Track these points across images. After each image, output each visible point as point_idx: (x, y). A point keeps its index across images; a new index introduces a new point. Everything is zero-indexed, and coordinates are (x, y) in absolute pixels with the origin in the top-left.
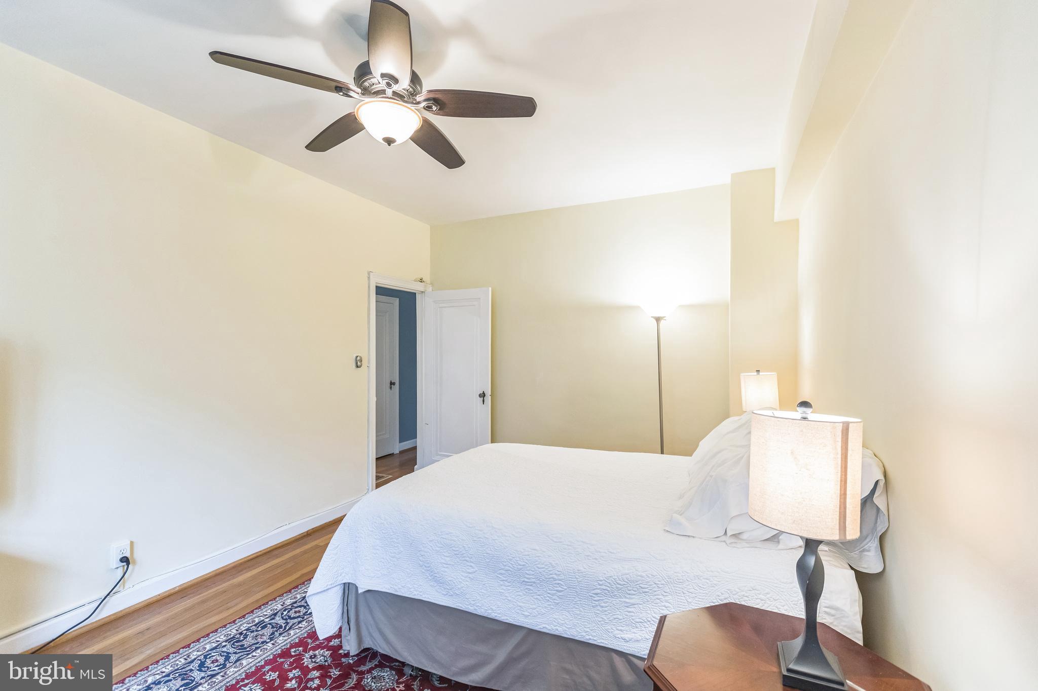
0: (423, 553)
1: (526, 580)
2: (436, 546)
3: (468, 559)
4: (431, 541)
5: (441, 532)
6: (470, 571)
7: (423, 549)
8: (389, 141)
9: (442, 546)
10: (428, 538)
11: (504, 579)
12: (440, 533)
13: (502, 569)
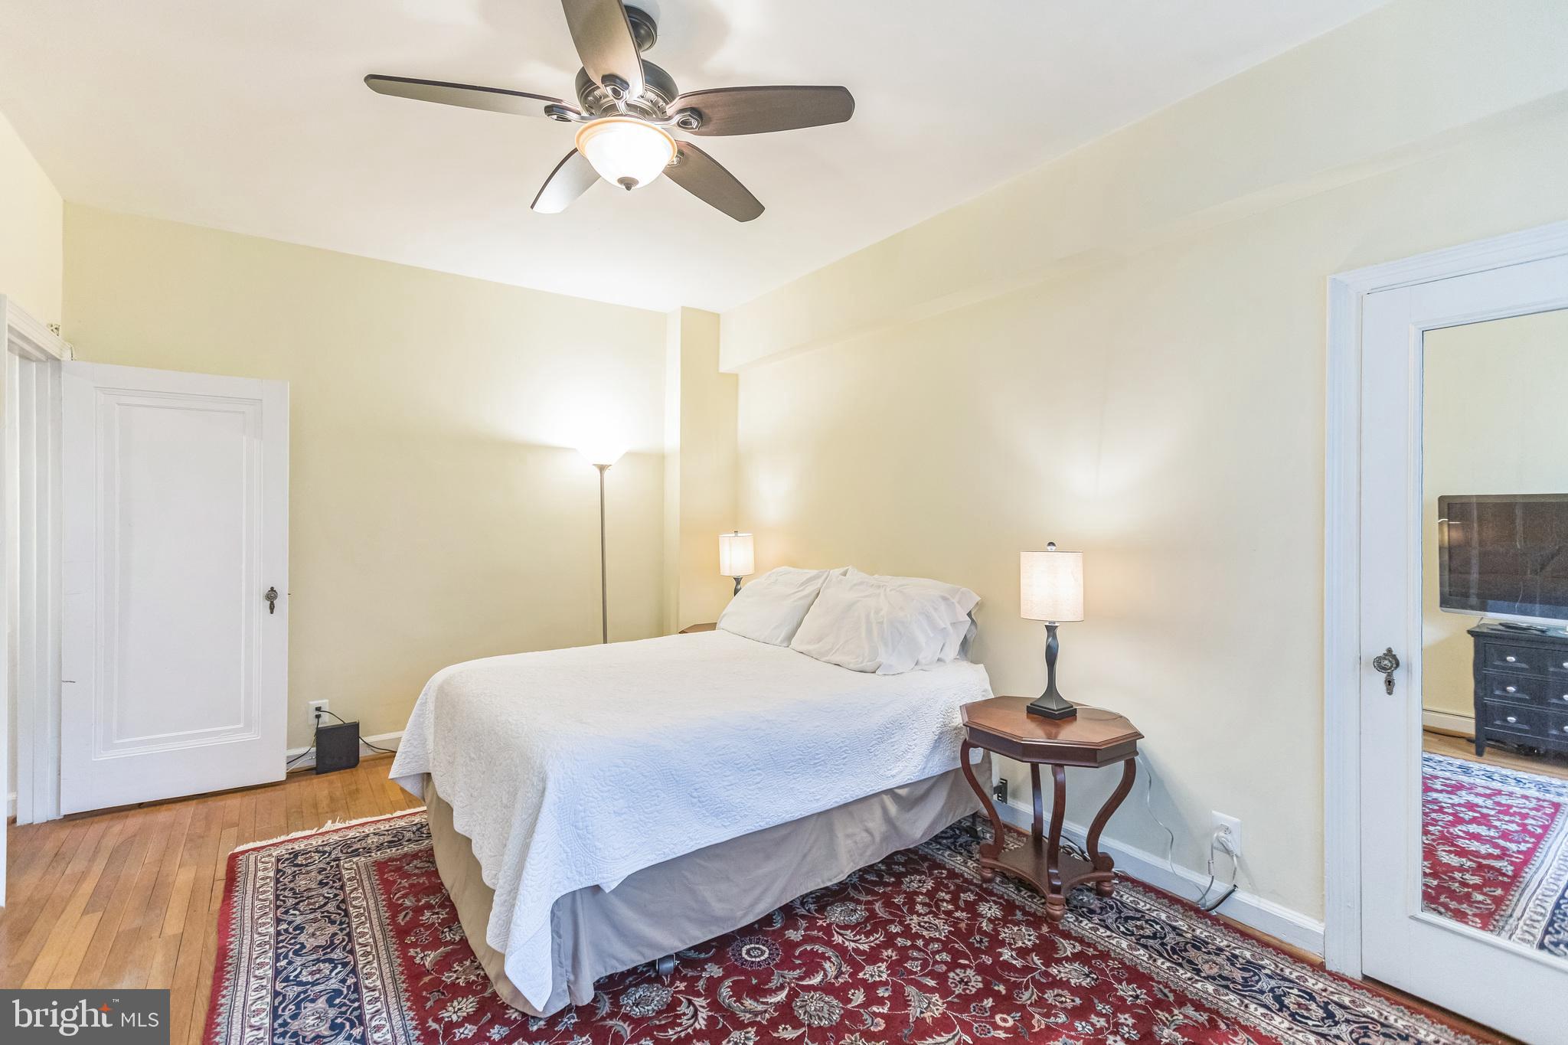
0: (697, 786)
1: (816, 761)
2: (714, 768)
3: (753, 767)
4: (706, 765)
5: (715, 749)
6: (758, 780)
7: (697, 780)
8: (628, 183)
9: (720, 765)
10: (701, 764)
11: (794, 771)
12: (714, 751)
13: (793, 761)
